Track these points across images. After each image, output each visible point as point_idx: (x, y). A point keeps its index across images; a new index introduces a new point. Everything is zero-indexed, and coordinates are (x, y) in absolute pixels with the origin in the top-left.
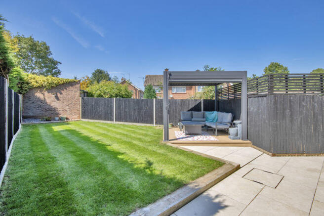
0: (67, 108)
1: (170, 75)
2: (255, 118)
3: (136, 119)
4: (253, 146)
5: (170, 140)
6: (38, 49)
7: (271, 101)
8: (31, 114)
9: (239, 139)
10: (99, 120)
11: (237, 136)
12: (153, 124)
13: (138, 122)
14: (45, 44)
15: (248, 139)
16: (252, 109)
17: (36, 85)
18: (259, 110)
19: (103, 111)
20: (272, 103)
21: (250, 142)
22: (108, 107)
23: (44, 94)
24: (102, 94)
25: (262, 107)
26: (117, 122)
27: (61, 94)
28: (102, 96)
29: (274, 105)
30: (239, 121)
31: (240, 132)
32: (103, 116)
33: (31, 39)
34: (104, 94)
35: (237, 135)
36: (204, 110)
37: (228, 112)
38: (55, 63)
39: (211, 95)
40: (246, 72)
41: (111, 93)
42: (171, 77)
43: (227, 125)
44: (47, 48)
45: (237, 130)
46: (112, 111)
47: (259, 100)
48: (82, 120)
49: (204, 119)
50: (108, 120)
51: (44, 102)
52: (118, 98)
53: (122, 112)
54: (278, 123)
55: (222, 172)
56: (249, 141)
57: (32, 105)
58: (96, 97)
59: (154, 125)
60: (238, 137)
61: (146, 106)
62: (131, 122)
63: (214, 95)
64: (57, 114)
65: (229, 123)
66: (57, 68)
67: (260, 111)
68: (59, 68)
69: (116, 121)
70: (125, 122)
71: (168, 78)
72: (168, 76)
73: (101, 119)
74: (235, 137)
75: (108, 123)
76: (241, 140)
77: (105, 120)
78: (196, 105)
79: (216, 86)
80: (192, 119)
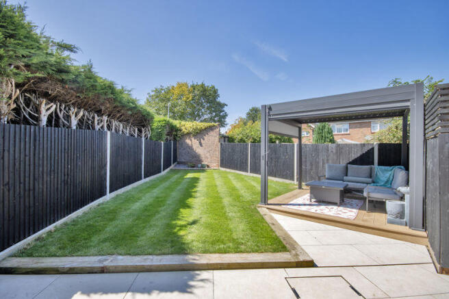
0: (208, 155)
1: (270, 109)
3: (273, 171)
4: (428, 244)
5: (268, 204)
6: (208, 94)
8: (183, 160)
9: (406, 225)
10: (235, 170)
11: (402, 217)
12: (293, 180)
13: (275, 176)
14: (213, 87)
15: (423, 228)
16: (429, 164)
17: (186, 131)
19: (239, 160)
21: (426, 235)
22: (243, 154)
23: (191, 140)
24: (244, 138)
26: (252, 175)
27: (204, 139)
28: (244, 142)
31: (408, 212)
32: (238, 166)
33: (203, 85)
34: (247, 138)
35: (401, 215)
36: (379, 164)
38: (222, 106)
40: (420, 85)
42: (271, 113)
44: (216, 92)
46: (247, 160)
48: (221, 168)
49: (370, 180)
50: (243, 171)
51: (191, 148)
53: (257, 162)
55: (259, 258)
57: (184, 151)
58: (237, 143)
60: (404, 220)
61: (285, 154)
64: (200, 161)
66: (223, 111)
68: (226, 111)
69: (250, 172)
71: (267, 114)
72: (267, 111)
73: (237, 169)
74: (398, 220)
75: (242, 175)
76: (408, 227)
77: (240, 170)
78: (363, 154)
79: (404, 117)
80: (345, 178)
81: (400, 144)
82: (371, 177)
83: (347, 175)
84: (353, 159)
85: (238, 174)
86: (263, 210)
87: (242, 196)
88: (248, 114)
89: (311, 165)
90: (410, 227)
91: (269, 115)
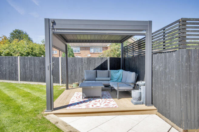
2: (160, 79)
4: (158, 113)
7: (182, 57)
10: (3, 79)
11: (140, 100)
12: (59, 83)
15: (152, 104)
16: (157, 67)
18: (166, 69)
19: (8, 70)
20: (184, 59)
21: (155, 108)
22: (12, 66)
24: (11, 53)
25: (170, 65)
26: (22, 82)
28: (11, 55)
29: (187, 62)
30: (143, 82)
31: (143, 96)
34: (14, 53)
36: (111, 69)
37: (132, 71)
39: (118, 53)
40: (150, 22)
41: (22, 52)
43: (130, 85)
45: (141, 93)
46: (16, 70)
47: (165, 56)
49: (109, 79)
50: (13, 80)
52: (29, 56)
53: (27, 71)
54: (192, 87)
56: (153, 107)
59: (61, 84)
60: (142, 101)
62: (37, 81)
63: (121, 53)
65: (132, 83)
67: (168, 70)
69: (20, 81)
70: (30, 81)
71: (51, 27)
72: (51, 24)
73: (6, 79)
74: (139, 101)
75: (12, 83)
76: (144, 105)
77: (10, 80)
78: (102, 63)
79: (122, 44)
80: (96, 78)
81: (120, 58)
82: (109, 77)
83: (97, 77)
84: (97, 66)
85: (8, 83)
86: (52, 117)
87: (22, 106)
88: (12, 34)
89: (72, 71)
90: (146, 105)
91: (53, 29)
